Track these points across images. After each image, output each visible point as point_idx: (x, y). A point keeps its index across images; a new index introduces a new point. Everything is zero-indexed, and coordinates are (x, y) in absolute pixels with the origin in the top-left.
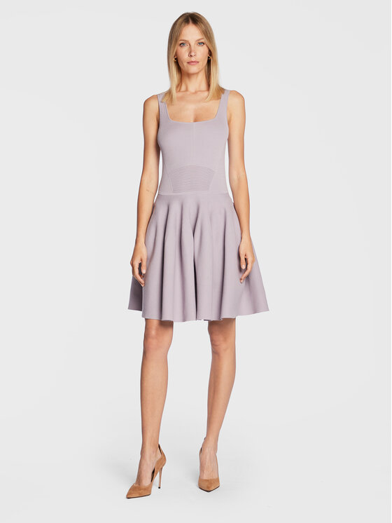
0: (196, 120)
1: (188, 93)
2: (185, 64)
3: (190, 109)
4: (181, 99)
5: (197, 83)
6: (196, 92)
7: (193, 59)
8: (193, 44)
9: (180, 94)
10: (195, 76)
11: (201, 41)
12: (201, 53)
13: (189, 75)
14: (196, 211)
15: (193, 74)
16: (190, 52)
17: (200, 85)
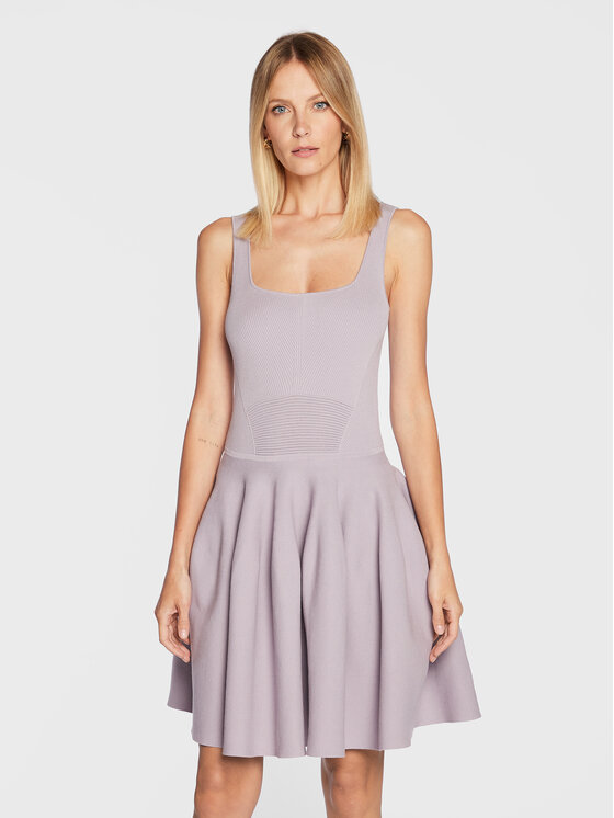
0: (311, 289)
1: (299, 219)
2: (288, 154)
3: (299, 260)
4: (282, 233)
5: (320, 194)
6: (316, 217)
7: (303, 142)
8: (301, 106)
9: (280, 222)
10: (315, 179)
11: (321, 99)
12: (322, 128)
13: (301, 179)
14: (307, 498)
15: (310, 176)
16: (295, 129)
17: (326, 201)
